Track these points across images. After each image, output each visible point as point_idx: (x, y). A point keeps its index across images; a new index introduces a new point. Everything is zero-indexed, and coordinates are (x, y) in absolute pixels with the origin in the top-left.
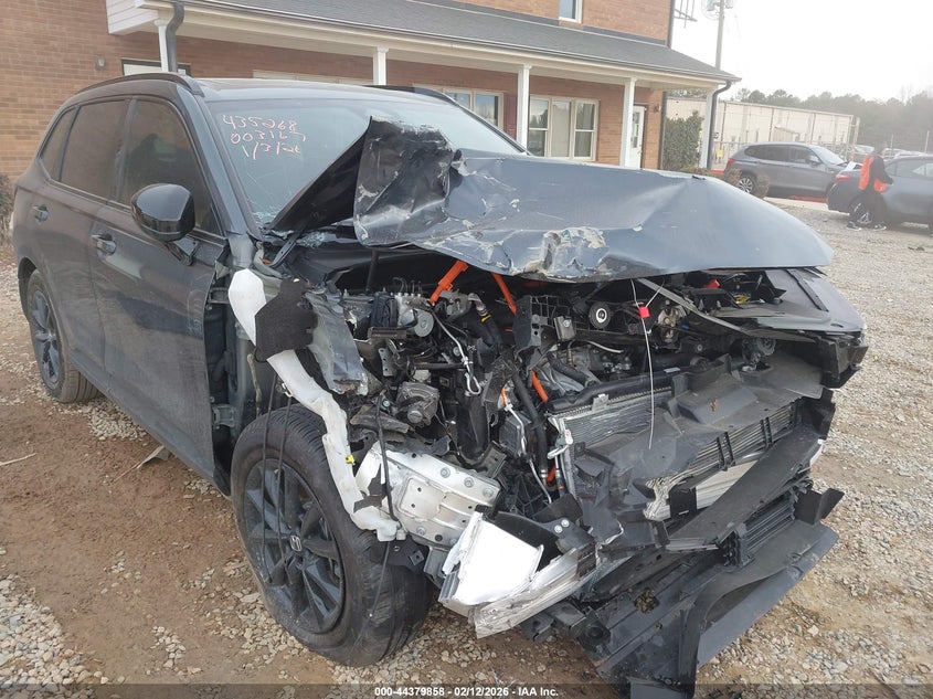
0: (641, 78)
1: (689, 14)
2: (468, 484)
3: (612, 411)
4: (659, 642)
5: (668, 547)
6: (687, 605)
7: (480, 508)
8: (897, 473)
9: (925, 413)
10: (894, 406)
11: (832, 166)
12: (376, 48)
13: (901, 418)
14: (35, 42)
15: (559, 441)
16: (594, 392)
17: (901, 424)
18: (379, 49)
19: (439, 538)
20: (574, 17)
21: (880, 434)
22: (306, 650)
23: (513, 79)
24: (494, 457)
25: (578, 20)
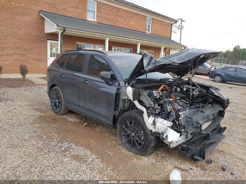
0: (165, 46)
1: (175, 32)
2: (168, 123)
3: (189, 112)
4: (197, 152)
5: (202, 132)
6: (202, 146)
7: (169, 127)
8: (233, 130)
9: (237, 120)
10: (230, 119)
11: (209, 68)
12: (106, 38)
13: (232, 121)
14: (28, 34)
15: (180, 117)
16: (186, 109)
17: (232, 122)
18: (107, 38)
19: (162, 132)
20: (149, 31)
21: (228, 124)
22: (135, 154)
23: (136, 46)
24: (171, 119)
25: (150, 32)
